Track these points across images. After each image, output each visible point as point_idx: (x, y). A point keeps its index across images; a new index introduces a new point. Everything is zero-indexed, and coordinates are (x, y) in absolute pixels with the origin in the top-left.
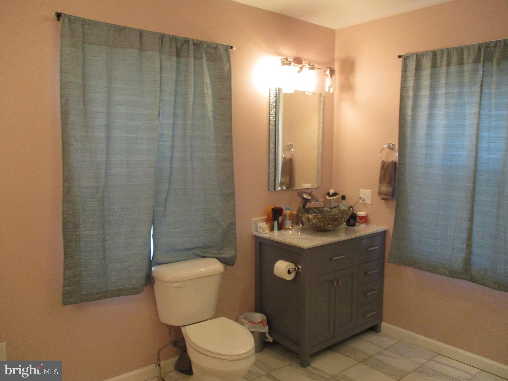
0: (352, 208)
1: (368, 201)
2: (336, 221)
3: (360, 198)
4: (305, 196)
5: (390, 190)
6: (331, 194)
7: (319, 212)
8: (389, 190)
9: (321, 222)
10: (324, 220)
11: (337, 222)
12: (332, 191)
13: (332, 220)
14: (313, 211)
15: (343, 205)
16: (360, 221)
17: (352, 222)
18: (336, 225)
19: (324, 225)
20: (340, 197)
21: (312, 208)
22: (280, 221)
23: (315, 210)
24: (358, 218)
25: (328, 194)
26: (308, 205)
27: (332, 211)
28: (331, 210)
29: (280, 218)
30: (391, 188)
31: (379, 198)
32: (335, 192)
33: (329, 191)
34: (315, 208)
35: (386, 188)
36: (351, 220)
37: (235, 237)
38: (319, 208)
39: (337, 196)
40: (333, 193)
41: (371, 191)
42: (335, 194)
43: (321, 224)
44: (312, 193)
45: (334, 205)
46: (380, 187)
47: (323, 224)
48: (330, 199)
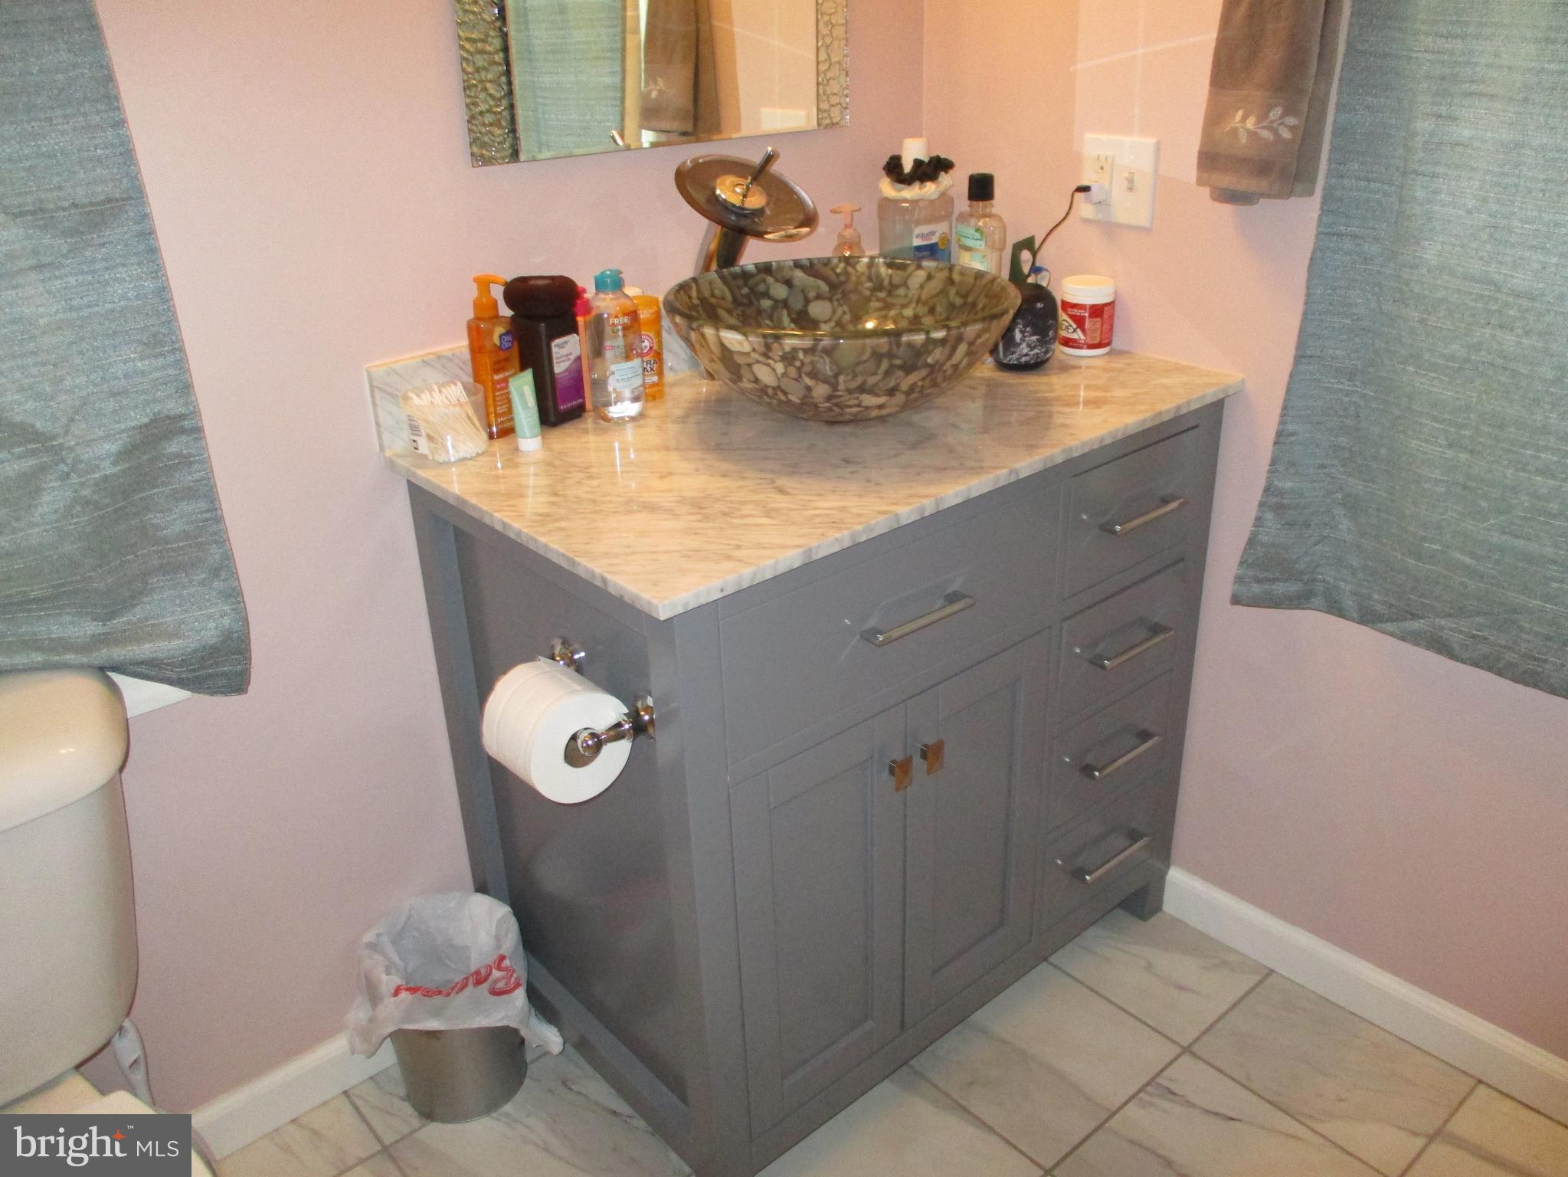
0: (1034, 254)
1: (1131, 209)
2: (908, 369)
3: (1085, 189)
4: (728, 190)
5: (1286, 134)
6: (908, 167)
7: (824, 287)
8: (1275, 132)
9: (808, 381)
10: (826, 367)
11: (924, 372)
12: (913, 151)
13: (885, 365)
14: (788, 283)
15: (978, 235)
16: (1075, 336)
17: (1024, 348)
18: (912, 389)
19: (829, 398)
20: (964, 188)
21: (781, 266)
22: (560, 368)
23: (799, 274)
24: (1063, 316)
25: (894, 168)
26: (754, 253)
27: (905, 284)
28: (898, 276)
29: (560, 346)
30: (1291, 121)
31: (1206, 191)
32: (934, 154)
33: (900, 145)
34: (797, 265)
35: (1262, 117)
36: (1018, 336)
37: (214, 516)
38: (826, 262)
39: (945, 179)
40: (918, 163)
41: (1154, 140)
42: (932, 169)
43: (809, 389)
44: (776, 168)
45: (922, 236)
46: (1214, 118)
47: (821, 391)
48: (905, 200)
